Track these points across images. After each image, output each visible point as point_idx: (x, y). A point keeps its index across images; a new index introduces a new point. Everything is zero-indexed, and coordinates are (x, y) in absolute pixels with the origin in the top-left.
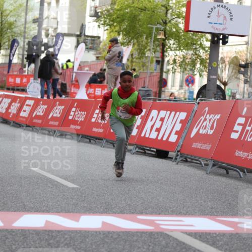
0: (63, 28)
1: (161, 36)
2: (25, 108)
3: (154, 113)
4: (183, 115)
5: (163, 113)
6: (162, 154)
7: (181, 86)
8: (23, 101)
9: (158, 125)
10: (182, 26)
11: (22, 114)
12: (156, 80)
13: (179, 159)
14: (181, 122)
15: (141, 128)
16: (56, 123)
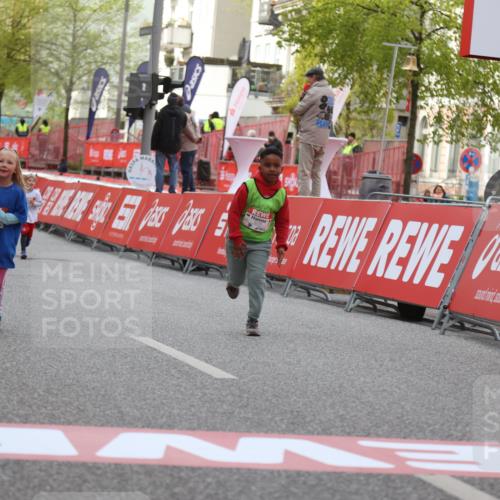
0: (202, 49)
1: (411, 67)
2: (122, 211)
3: (395, 225)
4: (456, 232)
5: (413, 227)
6: (410, 313)
7: (452, 171)
8: (118, 198)
9: (403, 250)
10: (454, 45)
11: (117, 224)
12: (399, 156)
13: (447, 323)
14: (453, 245)
15: (367, 257)
16: (189, 245)
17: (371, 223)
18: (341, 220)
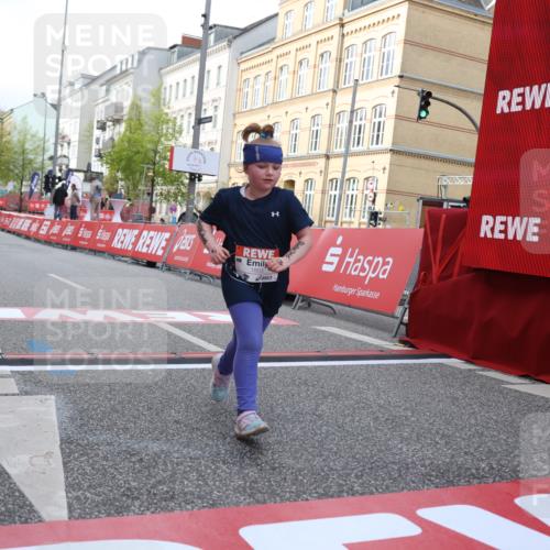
0: (73, 165)
1: (151, 174)
2: (43, 227)
3: (145, 233)
4: (167, 235)
5: (152, 233)
6: (151, 264)
7: (167, 213)
8: (41, 222)
9: (148, 242)
10: (167, 166)
11: (41, 232)
12: (147, 208)
13: (164, 268)
14: (167, 240)
15: (135, 244)
16: (69, 240)
17: (136, 232)
18: (125, 231)
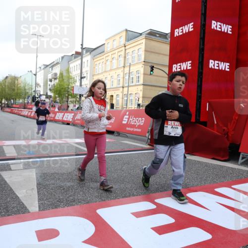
0: (42, 93)
1: (67, 95)
5: (68, 114)
6: (68, 124)
7: (73, 107)
9: (67, 117)
10: (72, 92)
12: (66, 106)
13: (73, 125)
14: (73, 116)
15: (63, 118)
18: (59, 113)
